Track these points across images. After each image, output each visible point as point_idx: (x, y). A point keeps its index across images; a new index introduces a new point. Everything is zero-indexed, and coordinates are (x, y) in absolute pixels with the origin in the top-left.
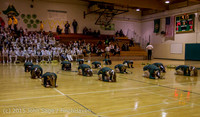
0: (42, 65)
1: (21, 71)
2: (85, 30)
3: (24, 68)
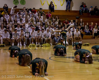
0: (31, 49)
1: (6, 56)
2: (83, 5)
3: (9, 53)
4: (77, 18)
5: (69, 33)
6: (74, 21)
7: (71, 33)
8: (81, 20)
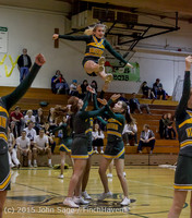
4: (42, 106)
5: (23, 139)
6: (35, 113)
7: (28, 139)
8: (52, 110)
